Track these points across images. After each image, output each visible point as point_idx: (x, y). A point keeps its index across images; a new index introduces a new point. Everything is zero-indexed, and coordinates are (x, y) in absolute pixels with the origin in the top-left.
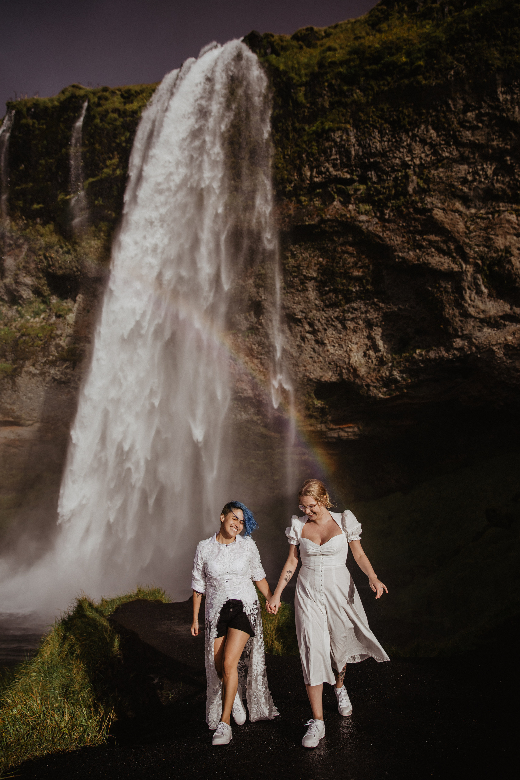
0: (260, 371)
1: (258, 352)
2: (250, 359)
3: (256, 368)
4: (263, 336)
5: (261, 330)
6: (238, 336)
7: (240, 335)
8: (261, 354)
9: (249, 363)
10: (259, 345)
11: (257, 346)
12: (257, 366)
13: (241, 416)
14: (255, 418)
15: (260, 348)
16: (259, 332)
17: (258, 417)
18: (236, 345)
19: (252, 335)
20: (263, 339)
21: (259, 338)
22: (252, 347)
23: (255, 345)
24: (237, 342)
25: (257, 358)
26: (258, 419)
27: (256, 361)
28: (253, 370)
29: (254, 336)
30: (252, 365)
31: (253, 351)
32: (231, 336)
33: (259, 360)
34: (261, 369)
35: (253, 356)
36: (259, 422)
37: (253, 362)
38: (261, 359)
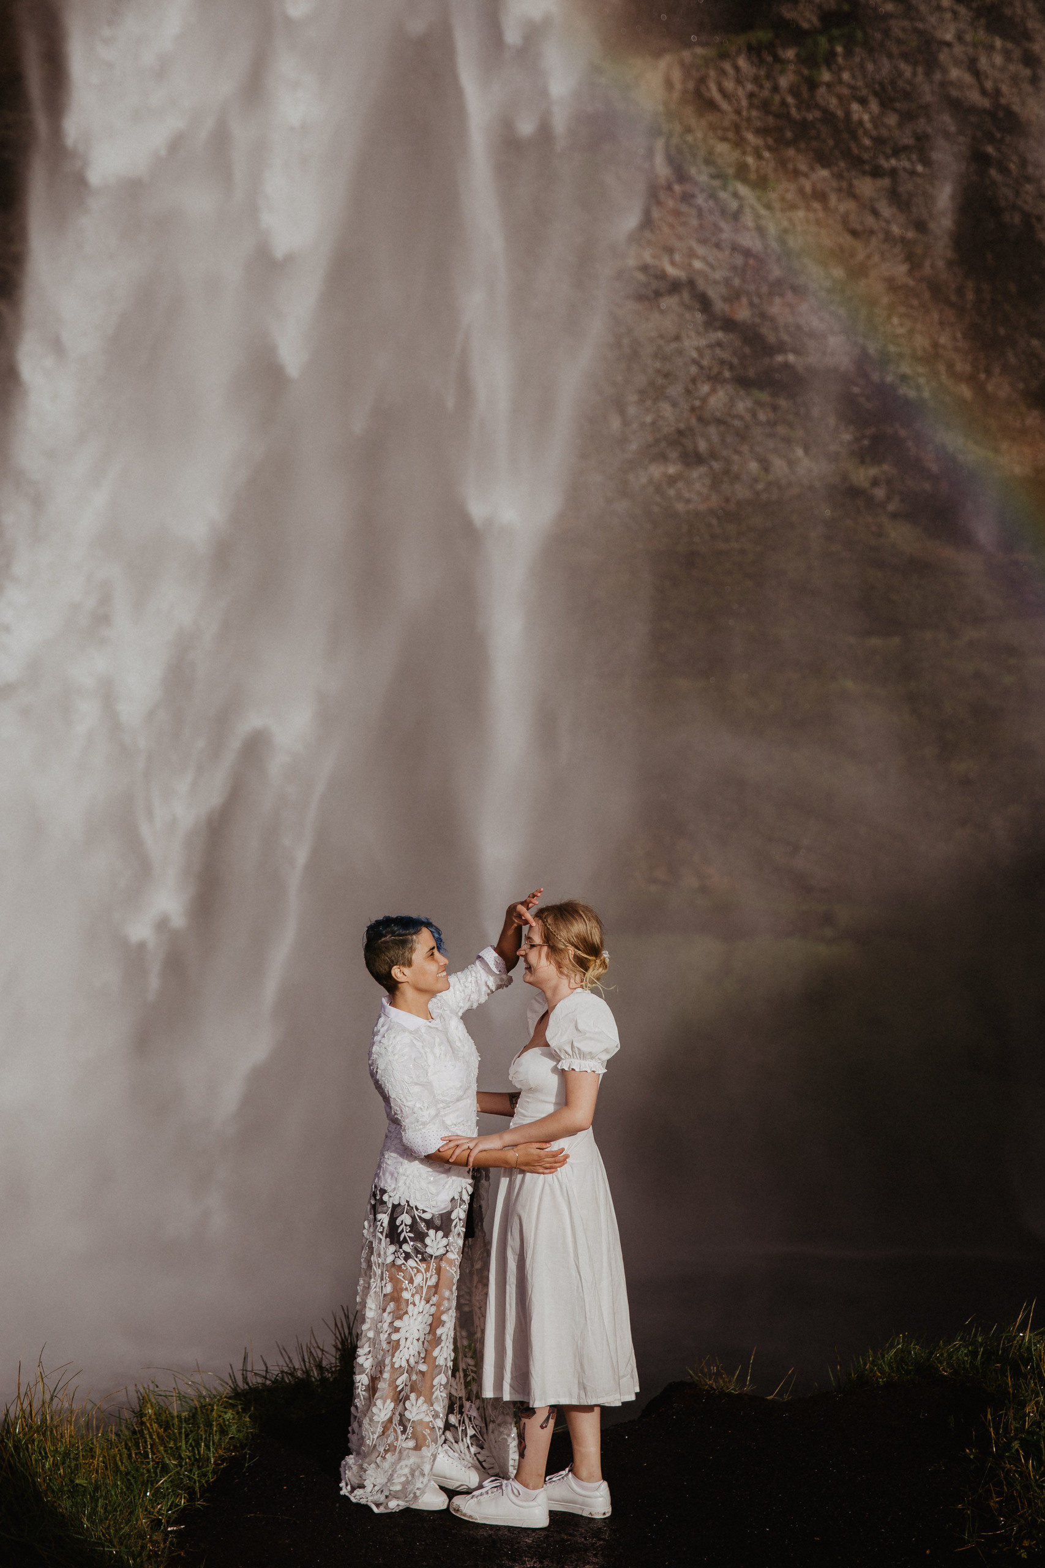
0: (888, 237)
1: (879, 141)
2: (839, 176)
3: (870, 221)
4: (905, 56)
5: (897, 27)
6: (777, 59)
7: (790, 54)
8: (897, 152)
9: (833, 199)
10: (886, 103)
11: (874, 106)
12: (875, 213)
13: (791, 463)
14: (862, 476)
15: (892, 120)
16: (887, 33)
17: (873, 471)
18: (765, 106)
19: (849, 53)
20: (907, 69)
21: (886, 65)
22: (848, 114)
23: (863, 102)
24: (776, 89)
25: (876, 173)
26: (875, 483)
27: (866, 187)
28: (854, 233)
29: (859, 53)
30: (847, 206)
31: (854, 136)
32: (742, 62)
33: (886, 182)
34: (896, 229)
35: (856, 163)
36: (880, 493)
37: (852, 194)
38: (893, 173)
